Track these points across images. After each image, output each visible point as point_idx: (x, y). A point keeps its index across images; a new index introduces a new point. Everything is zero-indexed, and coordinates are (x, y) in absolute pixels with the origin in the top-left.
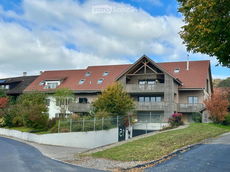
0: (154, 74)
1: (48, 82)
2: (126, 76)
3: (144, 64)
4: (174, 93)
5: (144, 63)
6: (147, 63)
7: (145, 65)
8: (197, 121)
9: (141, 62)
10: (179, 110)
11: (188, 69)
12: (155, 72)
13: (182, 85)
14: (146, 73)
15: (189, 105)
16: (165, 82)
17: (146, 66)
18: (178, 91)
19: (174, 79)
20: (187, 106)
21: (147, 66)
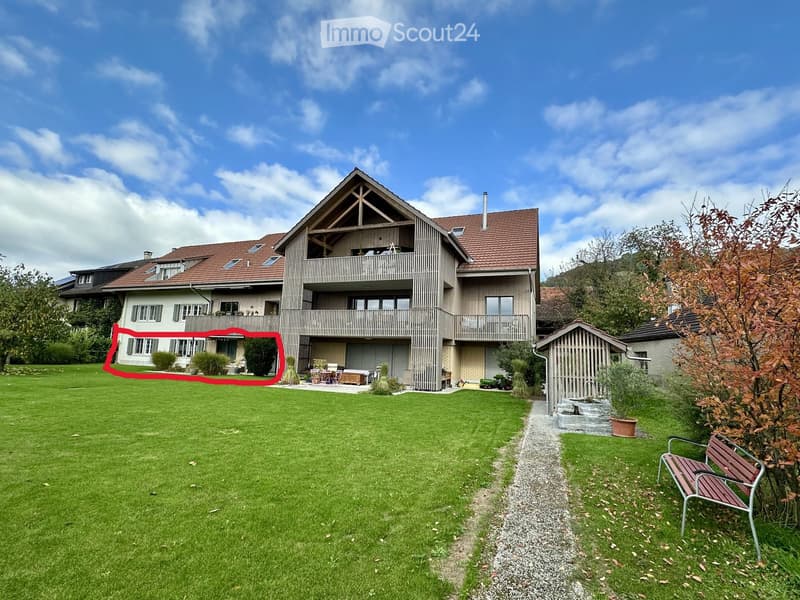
0: (386, 225)
1: (162, 266)
2: (309, 235)
3: (357, 199)
4: (445, 283)
5: (357, 196)
6: (366, 194)
7: (361, 199)
8: (516, 373)
9: (347, 194)
10: (460, 336)
11: (485, 227)
12: (387, 218)
13: (468, 264)
14: (363, 224)
15: (490, 319)
16: (417, 247)
17: (363, 204)
18: (459, 278)
19: (443, 236)
20: (482, 322)
21: (365, 202)
